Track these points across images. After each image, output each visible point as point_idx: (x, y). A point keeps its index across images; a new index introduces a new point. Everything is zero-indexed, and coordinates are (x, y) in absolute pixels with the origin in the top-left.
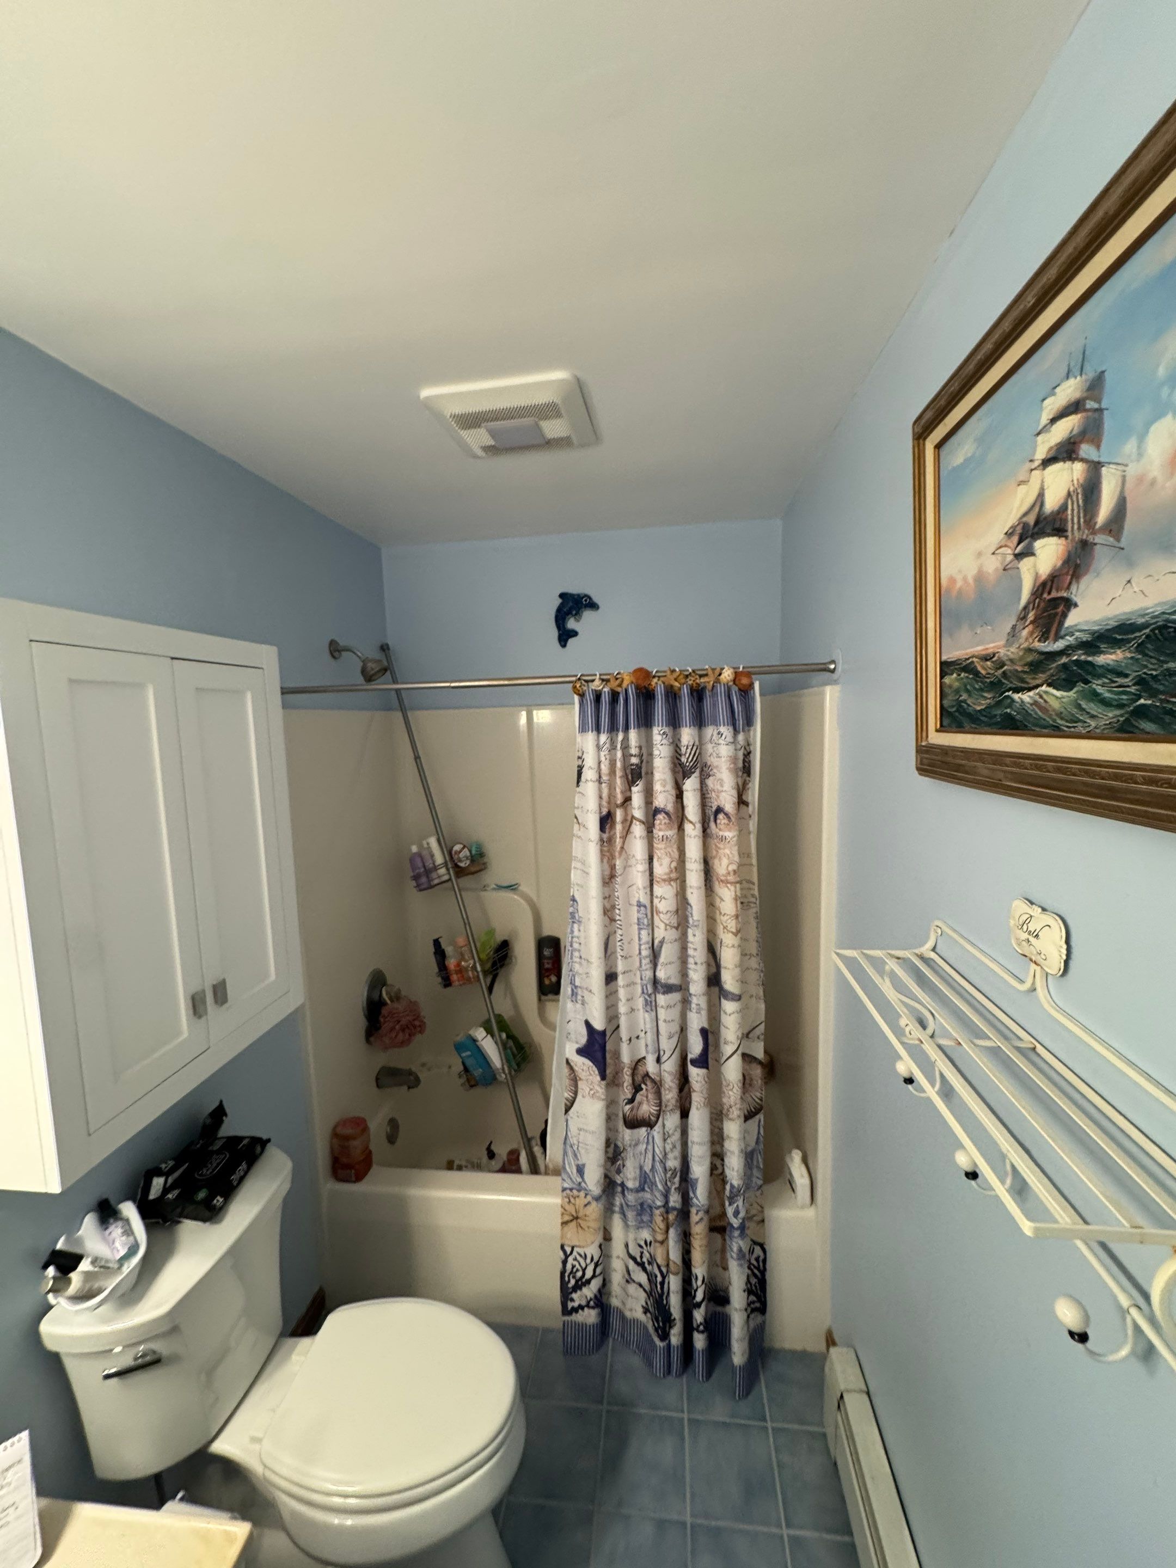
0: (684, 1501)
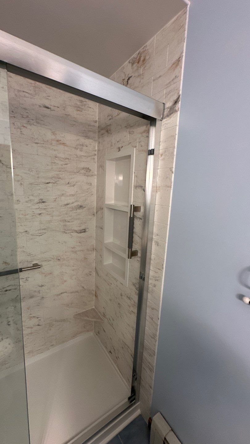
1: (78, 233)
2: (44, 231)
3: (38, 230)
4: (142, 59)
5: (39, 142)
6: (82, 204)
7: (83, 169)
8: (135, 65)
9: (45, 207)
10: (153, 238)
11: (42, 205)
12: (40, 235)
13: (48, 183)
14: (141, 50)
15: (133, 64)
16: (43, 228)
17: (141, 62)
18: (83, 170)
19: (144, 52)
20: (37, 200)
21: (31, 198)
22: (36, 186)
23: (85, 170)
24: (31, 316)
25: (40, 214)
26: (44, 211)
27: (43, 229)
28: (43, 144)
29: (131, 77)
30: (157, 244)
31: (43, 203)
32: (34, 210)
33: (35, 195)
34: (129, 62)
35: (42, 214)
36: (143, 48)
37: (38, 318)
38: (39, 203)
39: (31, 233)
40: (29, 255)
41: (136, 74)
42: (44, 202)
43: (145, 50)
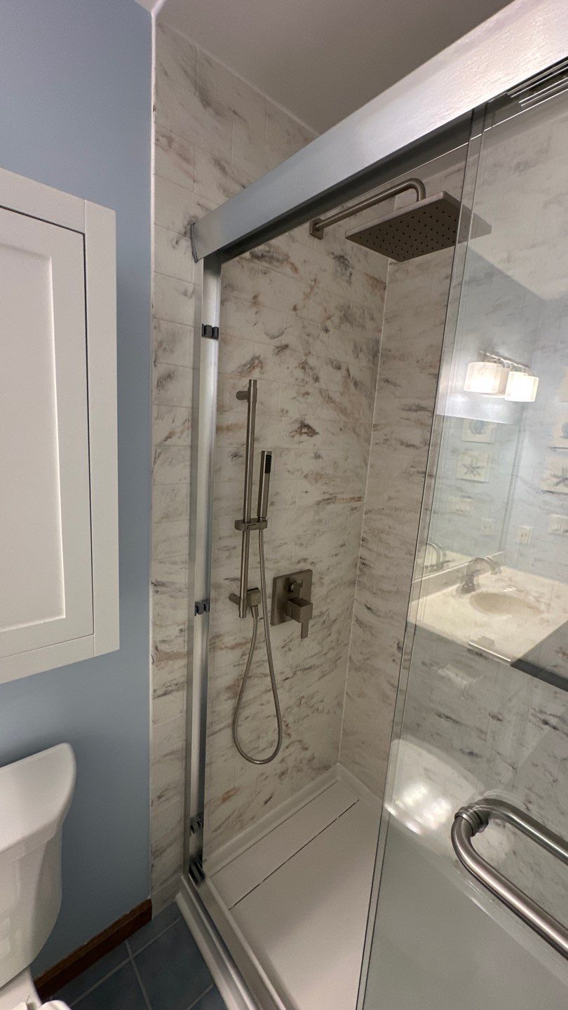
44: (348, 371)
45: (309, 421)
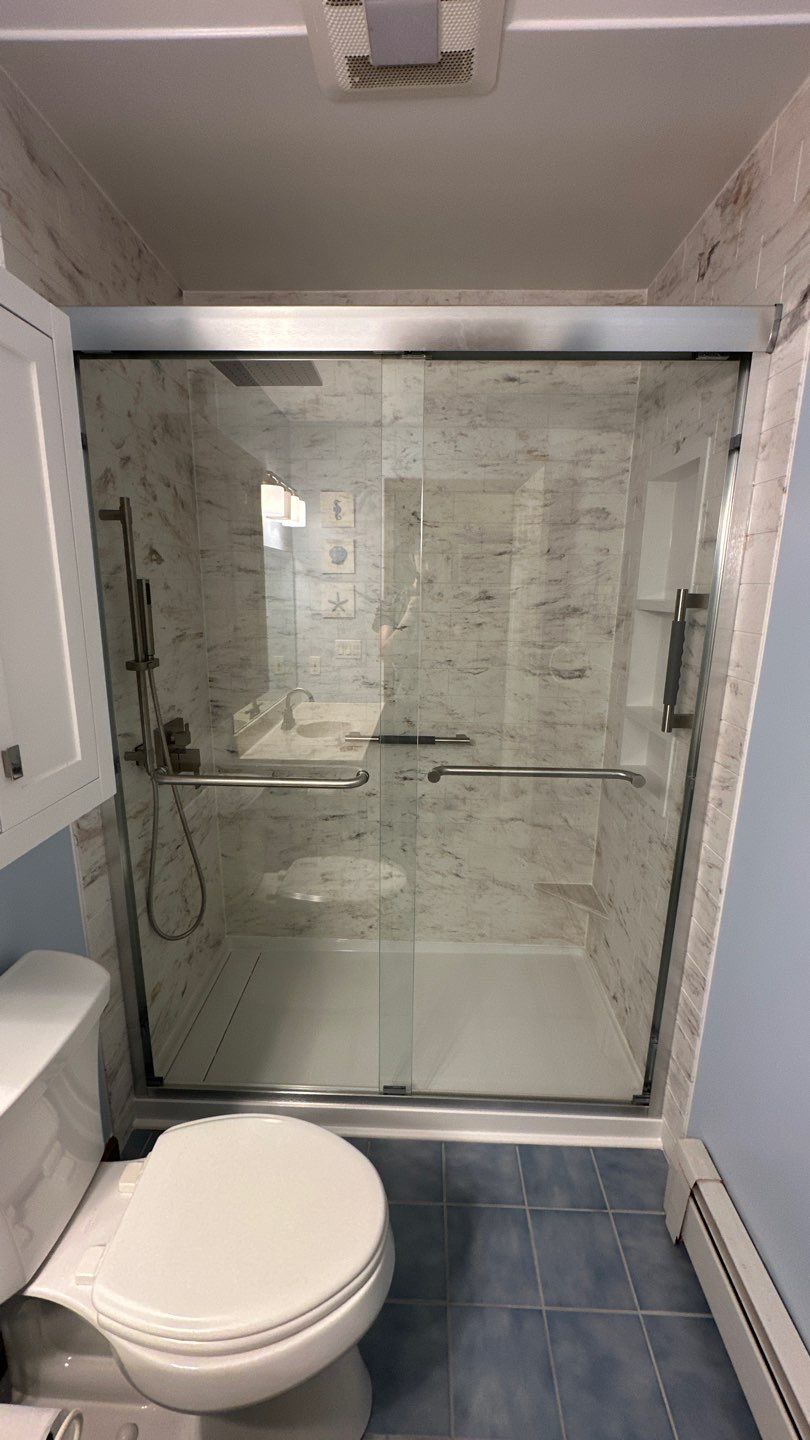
0: (537, 1290)
1: (563, 678)
2: (484, 665)
3: (474, 661)
4: (744, 190)
5: (490, 462)
6: (581, 604)
7: (589, 512)
8: (728, 210)
9: (490, 610)
10: (727, 676)
11: (484, 606)
12: (476, 672)
13: (500, 554)
14: (742, 166)
15: (724, 208)
16: (484, 657)
17: (741, 201)
18: (588, 517)
19: (749, 169)
20: (475, 592)
21: (465, 588)
22: (476, 561)
23: (593, 514)
24: (445, 848)
25: (480, 624)
26: (487, 619)
27: (483, 660)
28: (498, 464)
29: (716, 245)
30: (736, 691)
31: (487, 601)
32: (469, 616)
33: (472, 581)
34: (717, 206)
35: (484, 626)
36: (748, 162)
37: (457, 858)
38: (480, 599)
39: (458, 666)
40: (451, 713)
41: (729, 235)
42: (489, 598)
43: (753, 164)
44: (175, 489)
45: (157, 547)
